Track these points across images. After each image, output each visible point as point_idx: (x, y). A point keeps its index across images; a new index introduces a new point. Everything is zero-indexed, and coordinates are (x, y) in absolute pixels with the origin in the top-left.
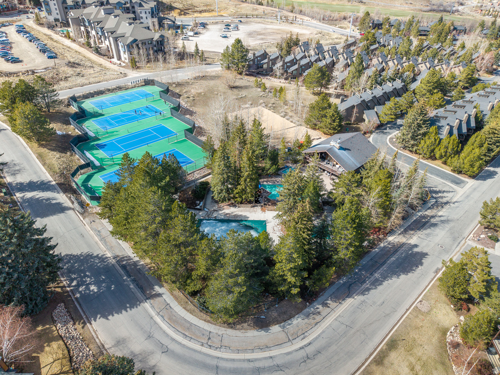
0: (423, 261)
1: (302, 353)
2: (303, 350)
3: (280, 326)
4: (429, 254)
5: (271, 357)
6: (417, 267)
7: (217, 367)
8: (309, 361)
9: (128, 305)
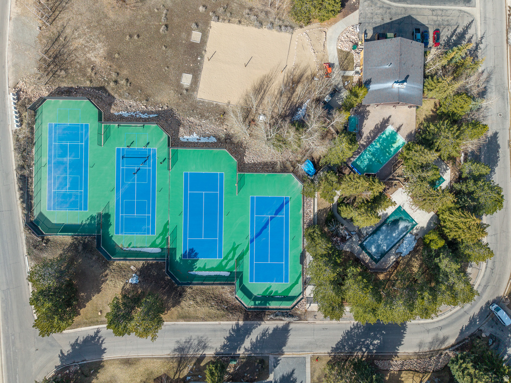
0: (498, 143)
1: (489, 270)
2: (488, 268)
3: (470, 267)
4: (498, 131)
5: (479, 285)
6: (498, 151)
7: (465, 312)
8: (494, 270)
9: (402, 331)
